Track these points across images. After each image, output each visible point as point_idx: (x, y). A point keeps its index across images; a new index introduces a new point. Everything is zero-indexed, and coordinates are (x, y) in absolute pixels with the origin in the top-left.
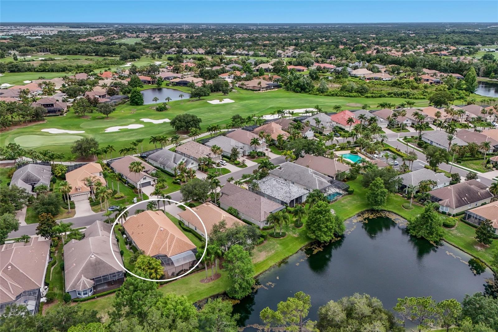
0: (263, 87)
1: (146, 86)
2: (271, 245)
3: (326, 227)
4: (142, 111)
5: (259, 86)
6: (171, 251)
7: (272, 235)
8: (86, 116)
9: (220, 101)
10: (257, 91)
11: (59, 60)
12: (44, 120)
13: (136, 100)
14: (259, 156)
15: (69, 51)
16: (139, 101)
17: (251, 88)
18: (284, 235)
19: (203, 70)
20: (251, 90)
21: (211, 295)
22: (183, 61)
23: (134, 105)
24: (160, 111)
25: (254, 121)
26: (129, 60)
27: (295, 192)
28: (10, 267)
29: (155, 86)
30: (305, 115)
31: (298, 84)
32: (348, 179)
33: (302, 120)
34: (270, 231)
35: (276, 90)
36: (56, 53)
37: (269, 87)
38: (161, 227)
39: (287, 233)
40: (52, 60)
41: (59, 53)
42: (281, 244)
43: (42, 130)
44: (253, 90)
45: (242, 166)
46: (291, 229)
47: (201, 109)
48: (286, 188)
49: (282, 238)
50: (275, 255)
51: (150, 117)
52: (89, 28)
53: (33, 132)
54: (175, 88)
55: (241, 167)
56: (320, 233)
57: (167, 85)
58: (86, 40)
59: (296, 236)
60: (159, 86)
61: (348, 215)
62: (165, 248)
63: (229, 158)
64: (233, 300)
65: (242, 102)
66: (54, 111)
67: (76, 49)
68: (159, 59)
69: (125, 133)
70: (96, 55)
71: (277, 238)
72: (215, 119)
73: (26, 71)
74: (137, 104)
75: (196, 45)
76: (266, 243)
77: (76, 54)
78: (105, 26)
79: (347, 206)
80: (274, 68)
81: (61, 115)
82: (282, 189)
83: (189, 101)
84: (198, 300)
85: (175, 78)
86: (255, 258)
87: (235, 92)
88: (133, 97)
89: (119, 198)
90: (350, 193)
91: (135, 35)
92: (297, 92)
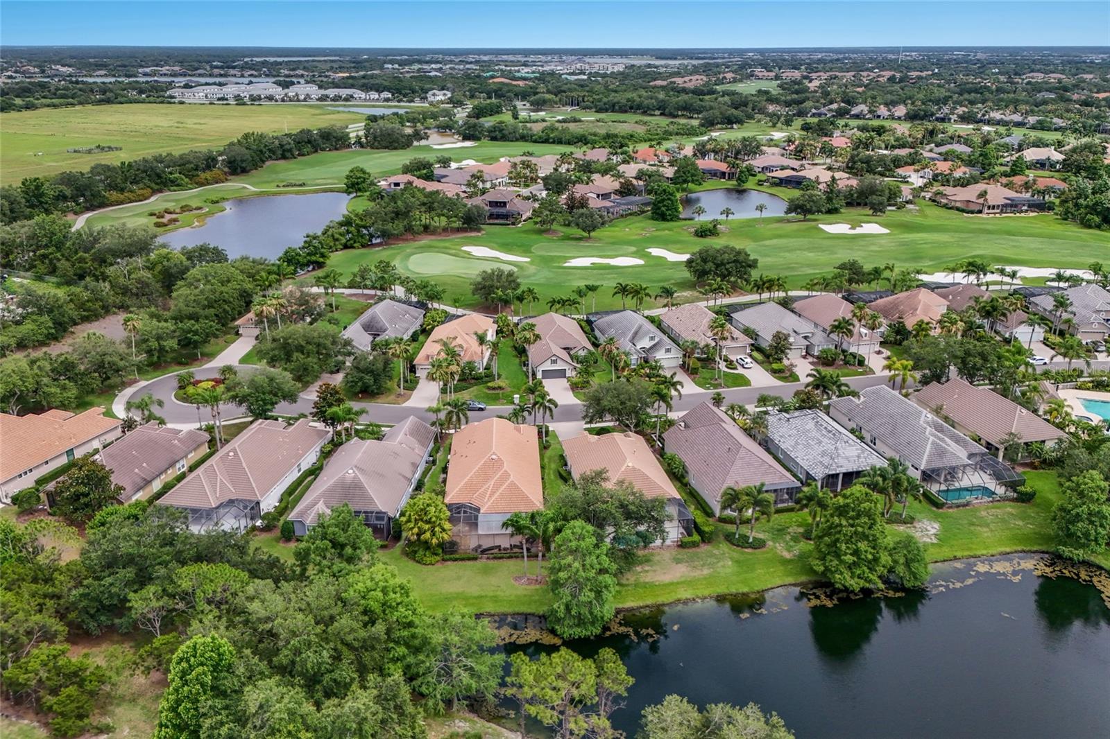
0: (991, 203)
1: (711, 183)
2: (713, 555)
3: (856, 553)
4: (667, 232)
5: (981, 201)
6: (489, 503)
7: (729, 538)
8: (554, 232)
9: (853, 228)
10: (972, 212)
11: (589, 120)
12: (479, 230)
13: (663, 209)
14: (846, 363)
15: (614, 105)
16: (668, 213)
17: (958, 205)
18: (759, 545)
19: (858, 155)
20: (958, 209)
21: (517, 610)
22: (832, 133)
23: (656, 220)
24: (702, 236)
25: (888, 280)
26: (719, 126)
27: (847, 458)
28: (231, 454)
29: (733, 183)
30: (1055, 284)
31: (1096, 204)
32: (1047, 463)
33: (1034, 295)
34: (731, 528)
35: (1032, 214)
36: (590, 108)
37: (1011, 206)
38: (494, 454)
39: (770, 543)
40: (575, 120)
41: (596, 107)
42: (737, 562)
43: (465, 248)
44: (963, 211)
45: (786, 378)
46: (788, 538)
47: (792, 240)
48: (828, 445)
49: (749, 550)
50: (705, 579)
51: (670, 246)
52: (692, 59)
53: (446, 248)
54: (774, 190)
55: (784, 379)
56: (835, 562)
57: (760, 183)
58: (664, 83)
59: (787, 555)
60: (739, 185)
61: (970, 549)
62: (483, 495)
63: (767, 356)
64: (552, 636)
65: (906, 235)
66: (506, 217)
67: (628, 100)
68: (785, 127)
69: (595, 271)
70: (661, 114)
71: (738, 546)
72: (809, 266)
73: (517, 140)
74: (663, 218)
75: (894, 98)
76: (705, 548)
77: (626, 112)
78: (726, 55)
79: (987, 525)
80: (1064, 160)
81: (513, 224)
82: (820, 442)
83: (780, 220)
84: (488, 610)
85: (783, 168)
86: (655, 571)
87: (911, 210)
88: (659, 202)
89: (494, 389)
90: (1025, 498)
91: (772, 74)
92: (1087, 225)
